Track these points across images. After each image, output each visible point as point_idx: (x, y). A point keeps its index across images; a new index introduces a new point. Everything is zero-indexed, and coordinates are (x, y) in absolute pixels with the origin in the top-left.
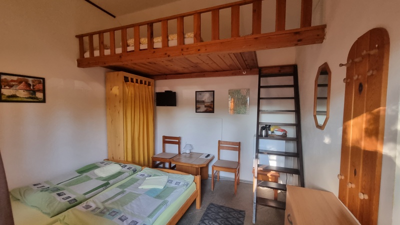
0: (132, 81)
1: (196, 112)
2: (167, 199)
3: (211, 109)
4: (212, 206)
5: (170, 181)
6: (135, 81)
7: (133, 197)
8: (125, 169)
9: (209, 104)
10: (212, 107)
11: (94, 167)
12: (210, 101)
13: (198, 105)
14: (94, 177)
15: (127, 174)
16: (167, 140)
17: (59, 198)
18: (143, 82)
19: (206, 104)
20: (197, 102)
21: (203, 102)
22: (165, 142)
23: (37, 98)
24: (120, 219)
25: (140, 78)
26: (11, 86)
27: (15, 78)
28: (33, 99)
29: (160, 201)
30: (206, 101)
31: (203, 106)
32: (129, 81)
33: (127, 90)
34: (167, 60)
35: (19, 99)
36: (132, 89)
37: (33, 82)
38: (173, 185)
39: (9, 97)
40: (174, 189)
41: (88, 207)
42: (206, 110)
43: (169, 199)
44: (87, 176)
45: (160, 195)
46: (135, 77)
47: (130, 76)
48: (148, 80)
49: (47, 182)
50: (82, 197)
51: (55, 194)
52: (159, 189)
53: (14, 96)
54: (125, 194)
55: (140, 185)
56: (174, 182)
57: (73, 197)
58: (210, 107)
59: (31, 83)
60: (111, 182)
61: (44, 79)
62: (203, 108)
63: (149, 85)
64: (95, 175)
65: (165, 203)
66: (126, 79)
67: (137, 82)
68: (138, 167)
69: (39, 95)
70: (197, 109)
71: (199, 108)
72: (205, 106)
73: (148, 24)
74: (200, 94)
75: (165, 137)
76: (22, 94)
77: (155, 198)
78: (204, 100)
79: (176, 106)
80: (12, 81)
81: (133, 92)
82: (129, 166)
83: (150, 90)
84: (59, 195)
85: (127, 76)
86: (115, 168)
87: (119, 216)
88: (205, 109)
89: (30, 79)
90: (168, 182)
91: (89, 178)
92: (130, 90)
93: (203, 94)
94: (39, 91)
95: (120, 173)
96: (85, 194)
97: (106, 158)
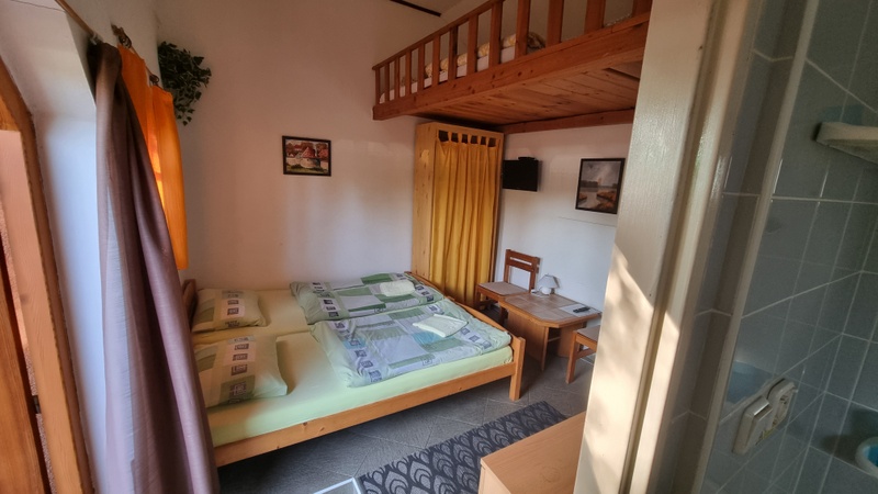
0: (455, 139)
1: (577, 208)
2: (435, 354)
3: (610, 205)
4: (543, 408)
5: (464, 331)
6: (460, 137)
7: (396, 333)
8: (418, 293)
9: (607, 191)
10: (614, 199)
11: (386, 278)
12: (611, 185)
13: (583, 193)
14: (375, 293)
15: (416, 301)
16: (514, 259)
17: (323, 306)
18: (479, 140)
19: (600, 191)
20: (582, 184)
21: (595, 185)
22: (509, 263)
23: (321, 170)
24: (357, 353)
25: (471, 132)
26: (295, 154)
27: (299, 143)
28: (318, 172)
29: (424, 352)
30: (602, 184)
31: (595, 195)
32: (447, 139)
33: (443, 156)
34: (494, 96)
35: (303, 171)
36: (453, 154)
37: (318, 147)
38: (464, 338)
39: (294, 167)
40: (461, 343)
41: (341, 326)
42: (599, 205)
43: (438, 356)
44: (367, 289)
45: (431, 346)
46: (460, 131)
47: (450, 129)
48: (489, 134)
49: (327, 284)
50: (345, 314)
51: (321, 300)
52: (437, 336)
53: (298, 167)
54: (391, 326)
55: (419, 321)
56: (470, 335)
57: (338, 309)
58: (610, 200)
59: (315, 148)
60: (388, 305)
61: (329, 142)
62: (593, 201)
63: (492, 144)
64: (378, 290)
65: (428, 358)
66: (443, 136)
67: (465, 140)
68: (438, 295)
69: (324, 165)
70: (580, 203)
71: (585, 199)
72: (598, 196)
73: (451, 29)
74: (591, 167)
75: (510, 253)
76: (306, 164)
77: (423, 346)
78: (597, 180)
79: (536, 190)
80: (297, 147)
81: (454, 161)
82: (426, 289)
83: (493, 155)
84: (326, 302)
85: (446, 130)
86: (406, 287)
87: (358, 349)
88: (598, 202)
89: (315, 143)
90: (461, 330)
91: (368, 293)
92: (448, 156)
93: (597, 165)
94: (324, 159)
95: (409, 297)
96: (350, 311)
97: (409, 270)
